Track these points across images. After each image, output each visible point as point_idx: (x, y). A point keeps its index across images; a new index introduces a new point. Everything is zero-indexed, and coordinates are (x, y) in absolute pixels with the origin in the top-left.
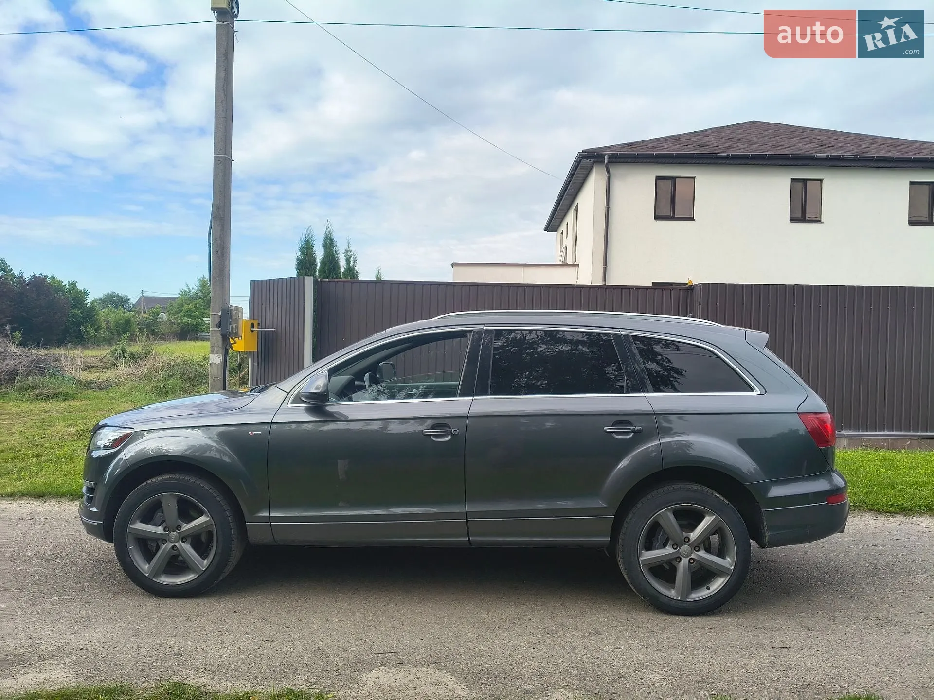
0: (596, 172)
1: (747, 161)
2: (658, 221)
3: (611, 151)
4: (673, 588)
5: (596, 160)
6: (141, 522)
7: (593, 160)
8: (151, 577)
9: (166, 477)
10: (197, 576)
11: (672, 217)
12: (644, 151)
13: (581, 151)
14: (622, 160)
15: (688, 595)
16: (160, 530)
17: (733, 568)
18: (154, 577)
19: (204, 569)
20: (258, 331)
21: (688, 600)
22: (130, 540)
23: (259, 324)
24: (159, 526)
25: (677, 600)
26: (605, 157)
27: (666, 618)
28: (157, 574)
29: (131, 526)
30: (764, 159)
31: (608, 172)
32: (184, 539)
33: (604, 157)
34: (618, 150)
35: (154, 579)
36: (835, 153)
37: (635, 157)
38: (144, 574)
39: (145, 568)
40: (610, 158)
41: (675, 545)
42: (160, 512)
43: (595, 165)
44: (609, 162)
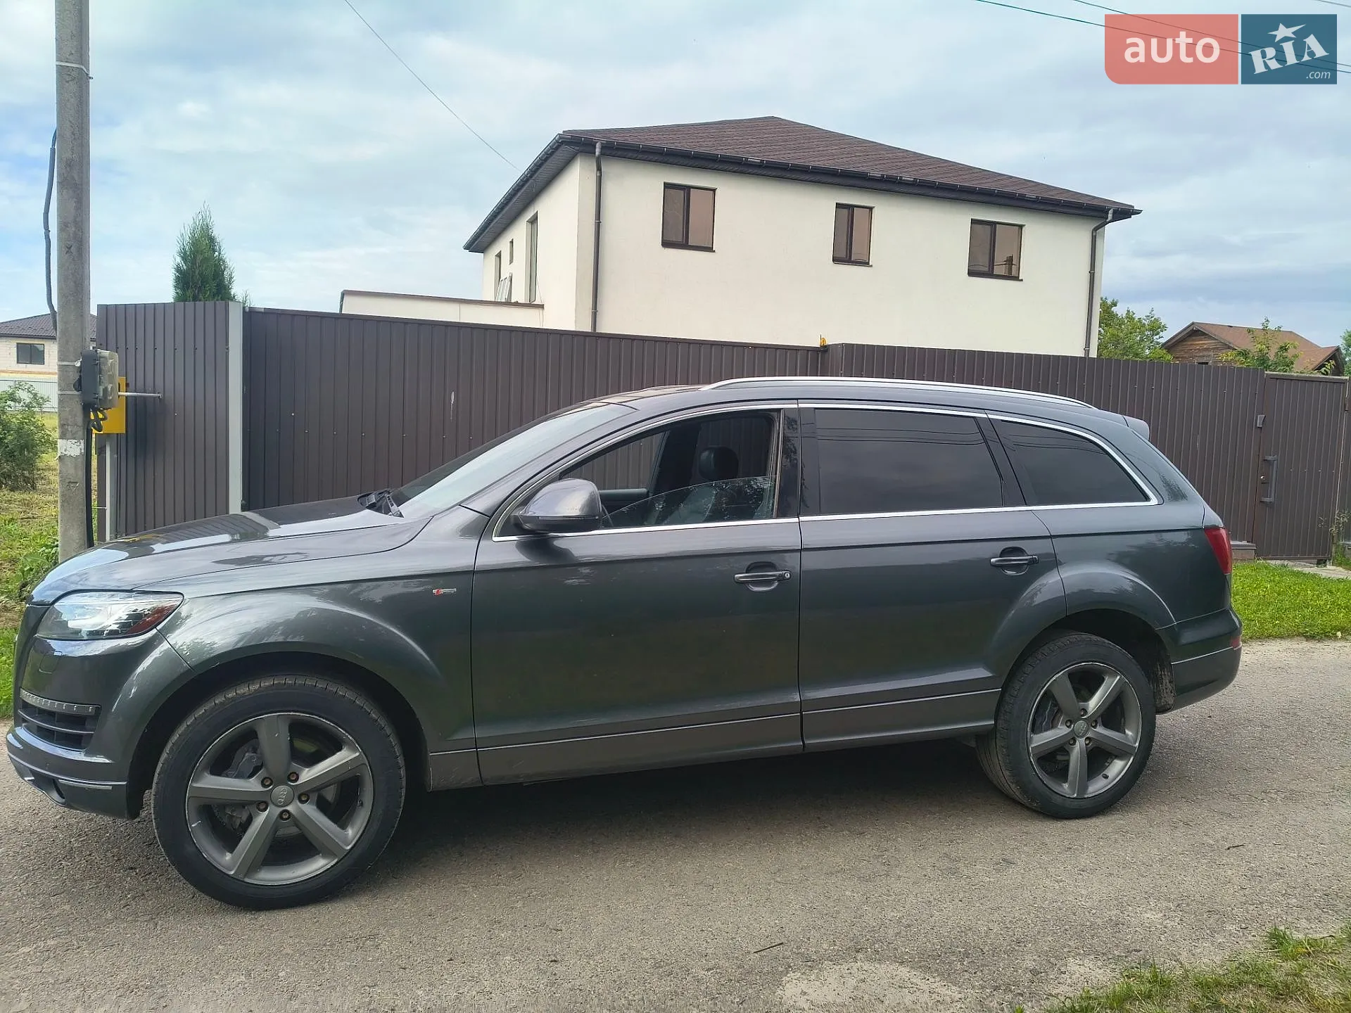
0: (580, 166)
1: (783, 174)
2: (666, 249)
3: (604, 137)
4: (1066, 781)
5: (582, 148)
6: (213, 773)
7: (576, 148)
8: (240, 877)
9: (267, 683)
10: (336, 861)
11: (684, 245)
12: (651, 143)
13: (561, 133)
14: (619, 153)
15: (1086, 788)
16: (253, 785)
17: (1137, 744)
18: (245, 876)
19: (349, 848)
20: (127, 397)
21: (1086, 796)
22: (190, 811)
23: (127, 385)
24: (251, 776)
25: (1073, 798)
26: (597, 146)
27: (1059, 824)
28: (253, 867)
29: (195, 785)
30: (785, 169)
31: (599, 169)
32: (303, 796)
33: (595, 147)
34: (614, 138)
35: (247, 880)
36: (891, 173)
37: (638, 151)
38: (225, 871)
39: (227, 861)
40: (603, 148)
41: (1070, 722)
42: (248, 751)
43: (578, 155)
44: (602, 154)
